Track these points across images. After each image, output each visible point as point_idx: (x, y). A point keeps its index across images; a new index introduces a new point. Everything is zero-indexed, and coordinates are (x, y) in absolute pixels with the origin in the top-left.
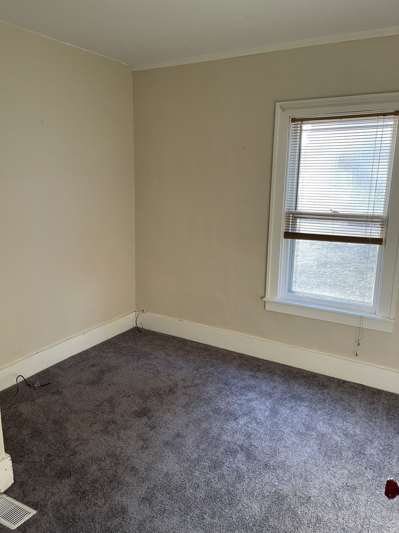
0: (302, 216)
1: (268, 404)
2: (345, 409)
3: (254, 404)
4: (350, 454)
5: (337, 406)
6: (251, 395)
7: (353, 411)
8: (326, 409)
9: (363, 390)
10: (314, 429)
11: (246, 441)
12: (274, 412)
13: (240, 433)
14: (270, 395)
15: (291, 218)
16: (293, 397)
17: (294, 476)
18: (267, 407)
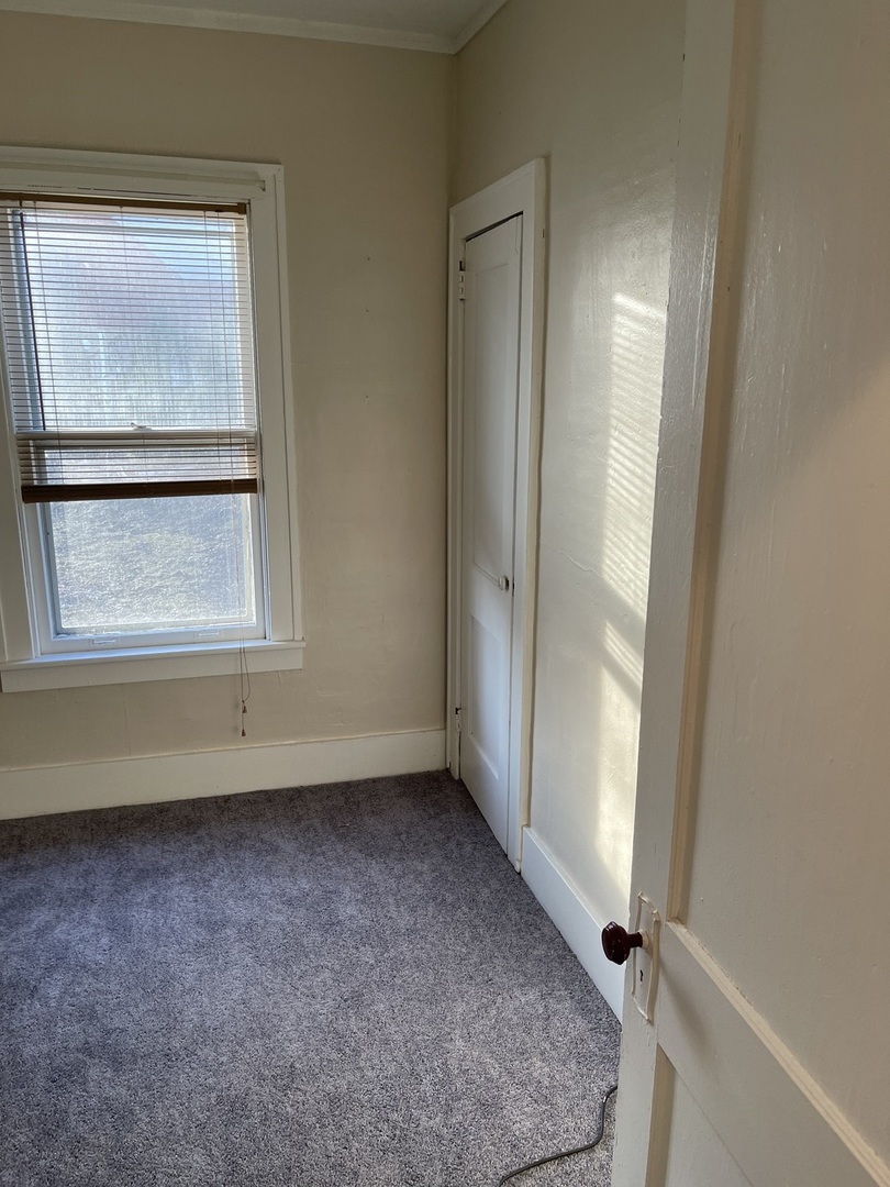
0: (63, 442)
1: (93, 918)
2: (259, 853)
3: (59, 933)
4: (316, 936)
5: (241, 854)
6: (41, 916)
7: (276, 850)
8: (226, 870)
9: (270, 801)
10: (224, 924)
11: (90, 1030)
12: (120, 930)
13: (63, 1019)
14: (87, 896)
15: (32, 450)
16: (142, 875)
17: (238, 1044)
18: (97, 926)
